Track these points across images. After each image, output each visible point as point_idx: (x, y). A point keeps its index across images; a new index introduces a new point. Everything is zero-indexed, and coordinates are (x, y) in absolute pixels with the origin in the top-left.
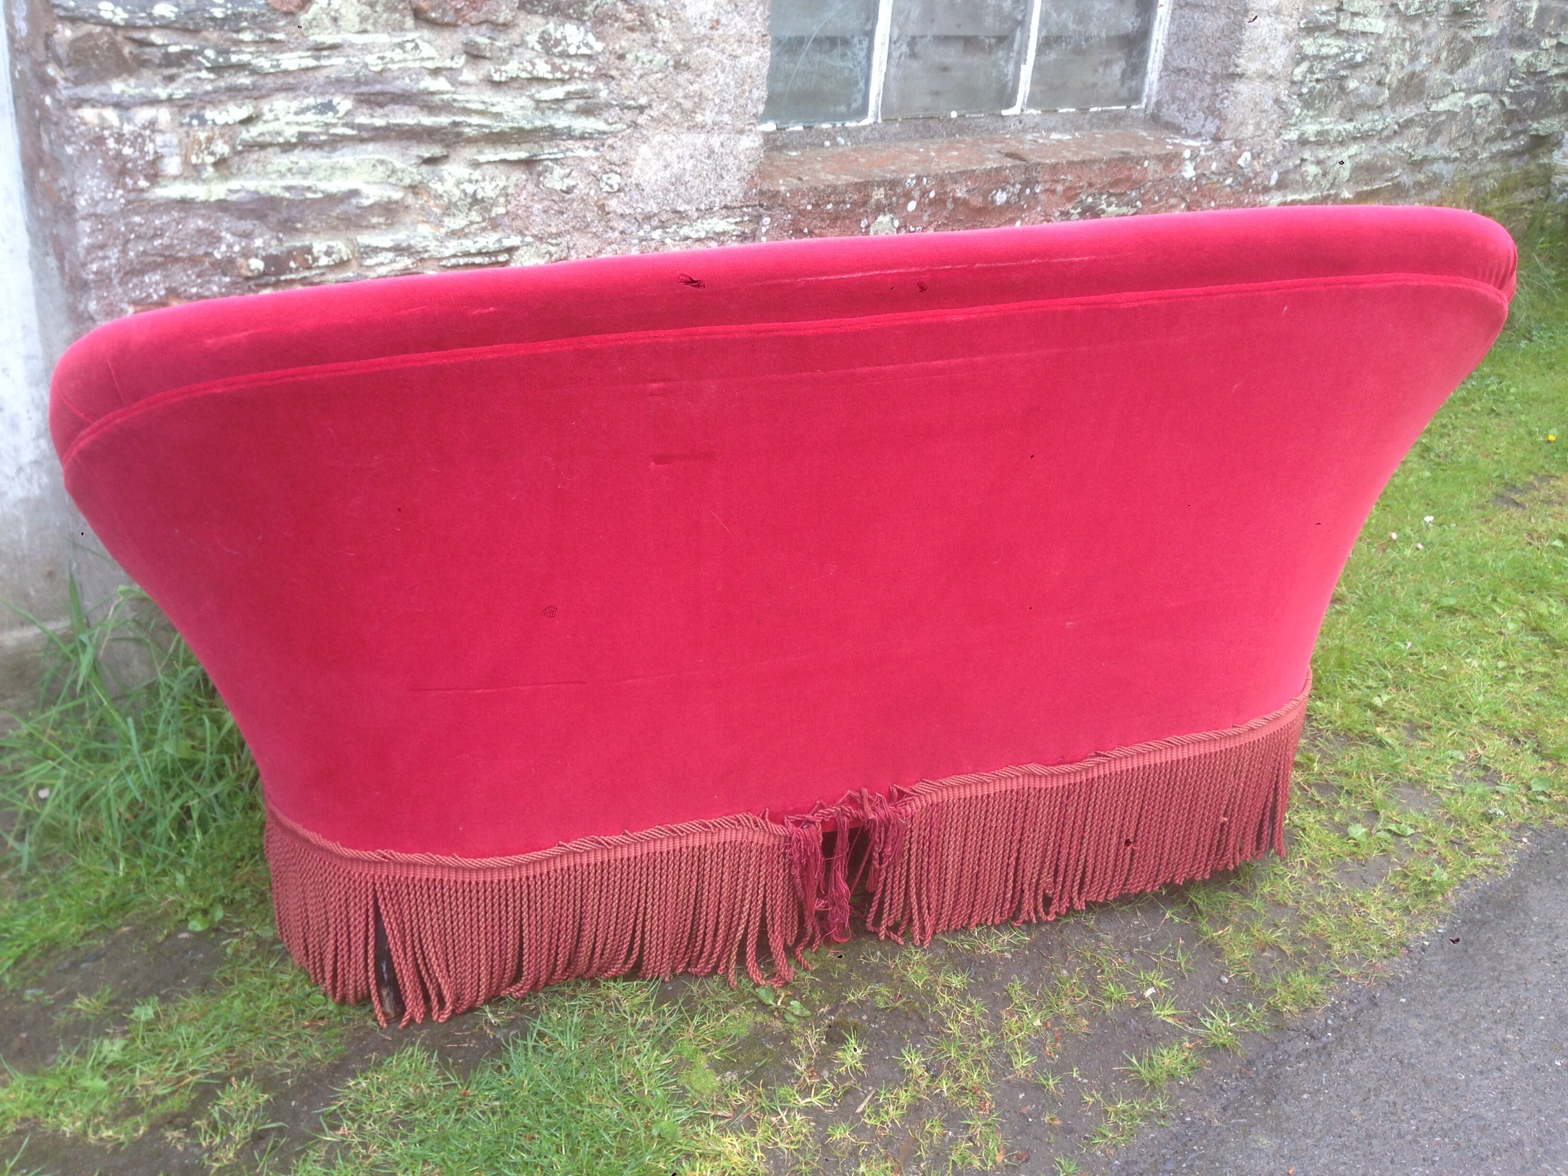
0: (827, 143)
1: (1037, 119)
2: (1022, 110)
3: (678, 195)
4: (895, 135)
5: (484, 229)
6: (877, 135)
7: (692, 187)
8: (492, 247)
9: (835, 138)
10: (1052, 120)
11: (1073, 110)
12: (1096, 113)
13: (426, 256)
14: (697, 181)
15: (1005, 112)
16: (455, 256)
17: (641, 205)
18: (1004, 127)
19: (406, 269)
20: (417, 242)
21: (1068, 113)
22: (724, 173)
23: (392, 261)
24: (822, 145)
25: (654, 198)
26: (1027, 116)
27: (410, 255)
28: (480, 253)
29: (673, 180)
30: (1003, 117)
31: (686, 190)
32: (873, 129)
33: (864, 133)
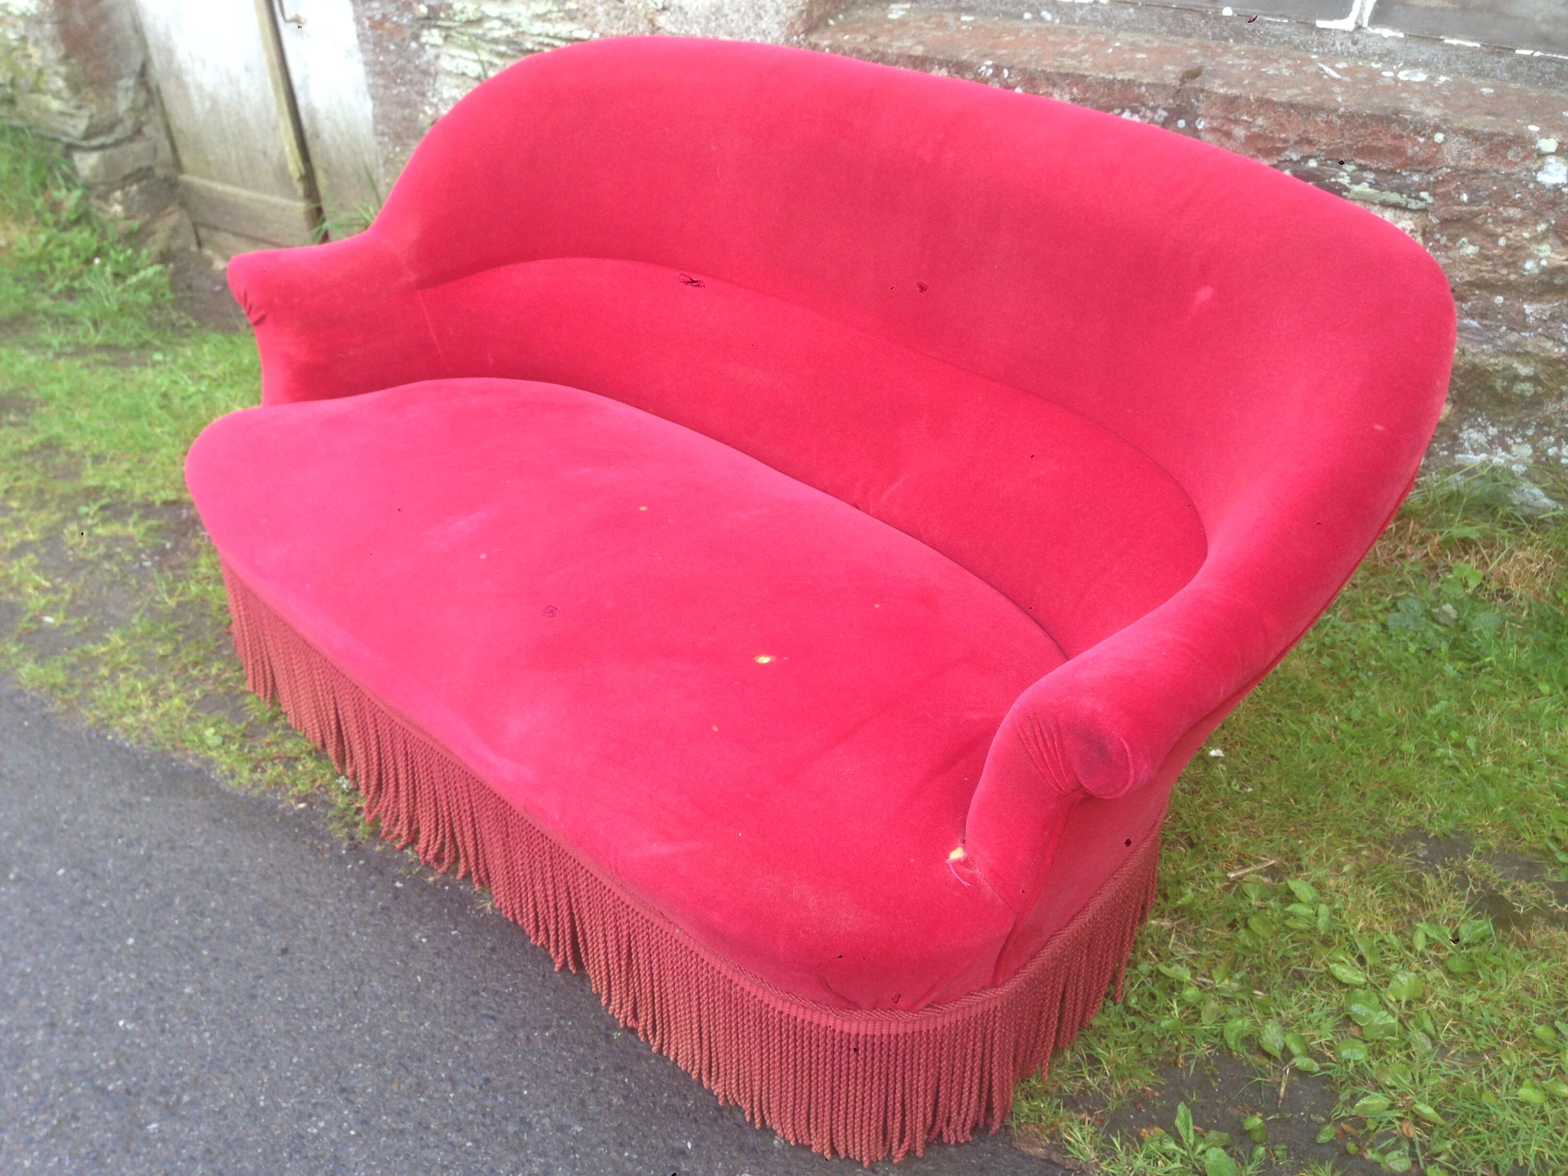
0: (1027, 16)
1: (1389, 44)
2: (1359, 27)
3: (720, 26)
4: (1127, 22)
5: (562, 19)
6: (1099, 17)
7: (732, 21)
8: (564, 34)
9: (1038, 12)
10: (1425, 52)
11: (1478, 45)
12: (1525, 57)
13: (521, 29)
14: (736, 16)
15: (1320, 24)
16: (539, 35)
17: (686, 27)
18: (1322, 44)
19: (508, 36)
20: (515, 19)
21: (1458, 48)
22: (762, 12)
23: (501, 29)
24: (1020, 17)
25: (698, 23)
26: (1369, 36)
27: (513, 26)
28: (555, 37)
29: (713, 10)
30: (1320, 31)
31: (727, 22)
32: (1093, 10)
33: (1079, 13)
